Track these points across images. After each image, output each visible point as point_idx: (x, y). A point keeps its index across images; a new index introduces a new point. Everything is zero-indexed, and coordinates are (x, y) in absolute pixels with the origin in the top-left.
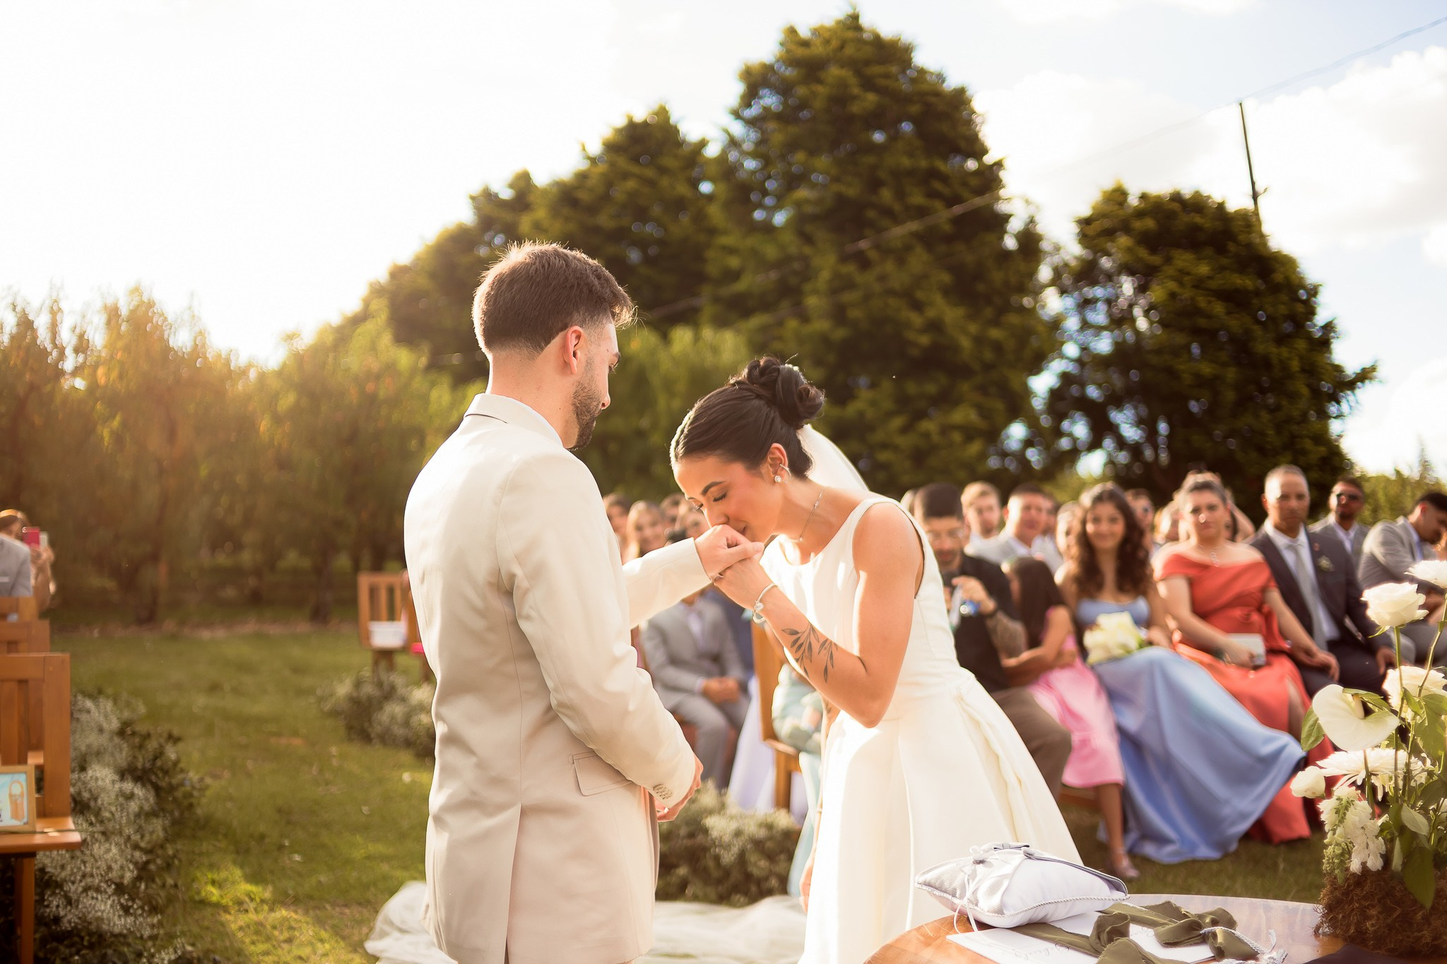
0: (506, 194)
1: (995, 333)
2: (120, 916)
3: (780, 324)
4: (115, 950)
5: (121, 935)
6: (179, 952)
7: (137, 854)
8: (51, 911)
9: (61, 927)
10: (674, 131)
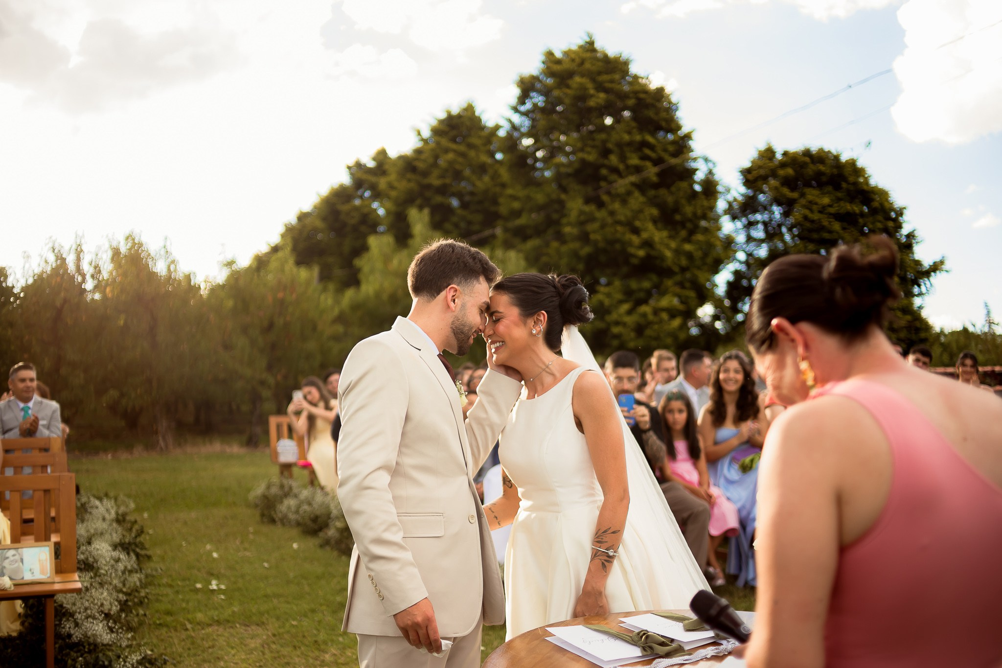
0: (371, 164)
1: (688, 247)
2: (107, 633)
3: (547, 245)
4: (104, 654)
5: (108, 645)
6: (143, 655)
7: (121, 595)
8: (66, 631)
9: (72, 640)
10: (479, 120)
